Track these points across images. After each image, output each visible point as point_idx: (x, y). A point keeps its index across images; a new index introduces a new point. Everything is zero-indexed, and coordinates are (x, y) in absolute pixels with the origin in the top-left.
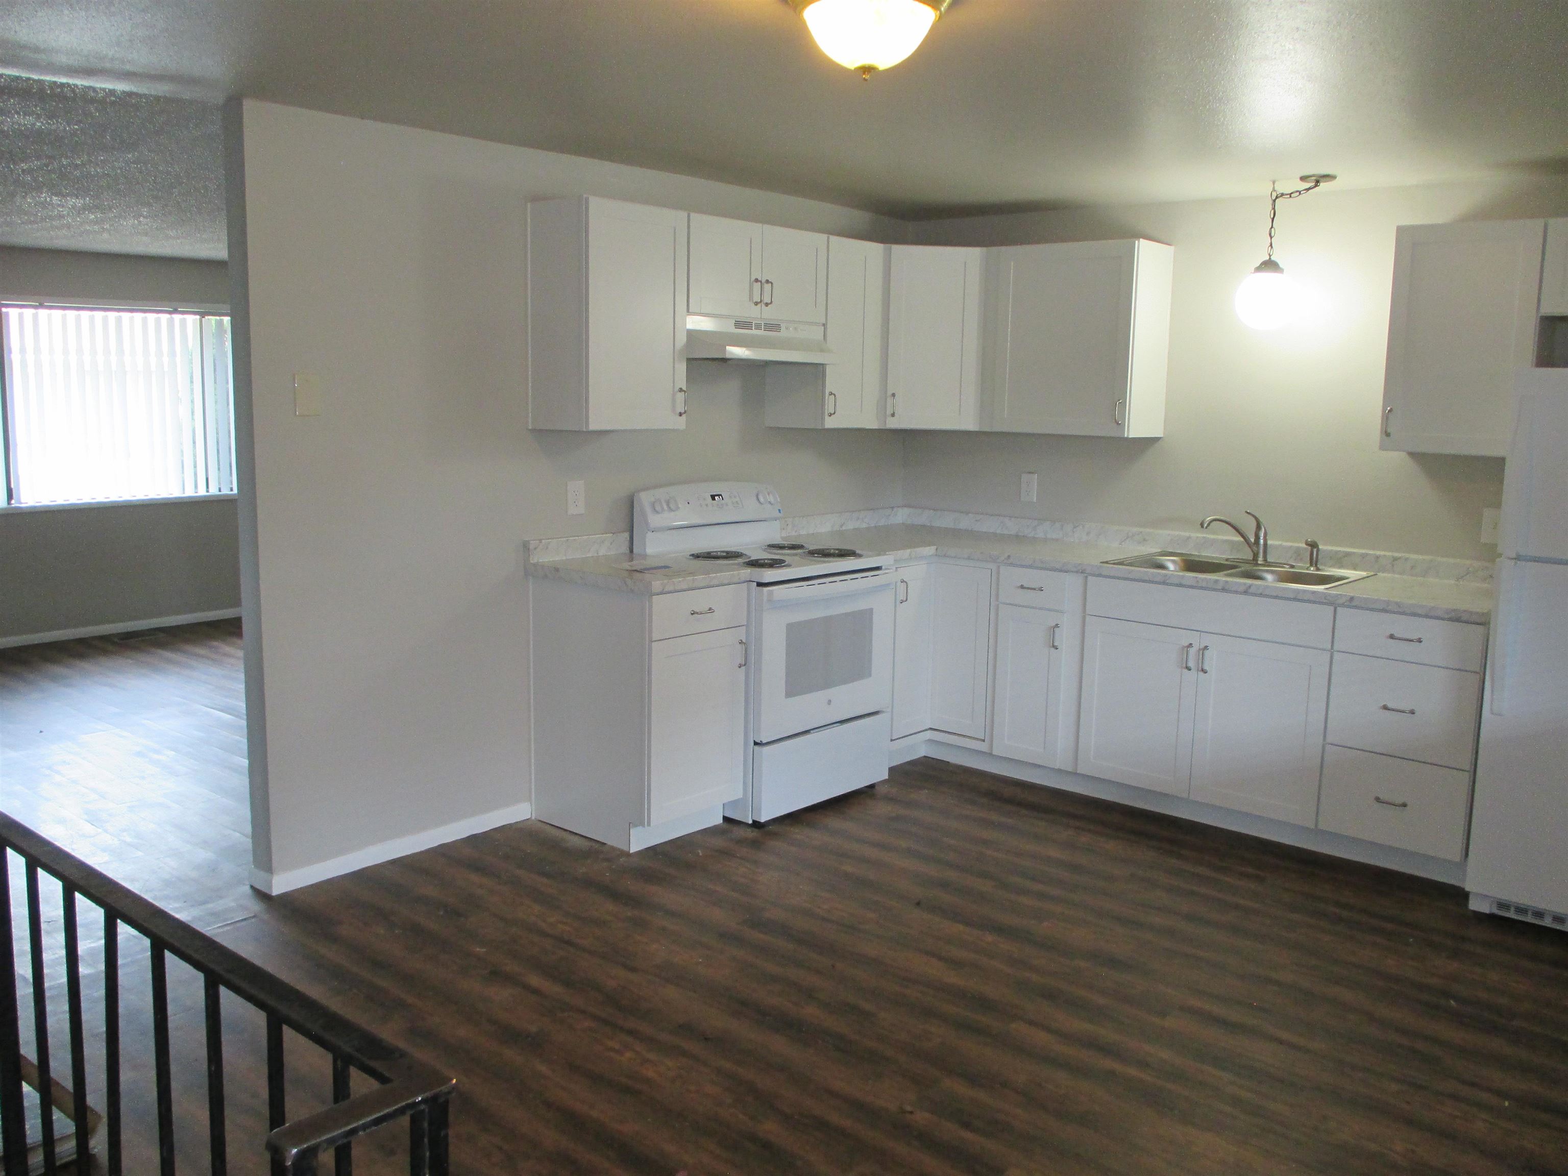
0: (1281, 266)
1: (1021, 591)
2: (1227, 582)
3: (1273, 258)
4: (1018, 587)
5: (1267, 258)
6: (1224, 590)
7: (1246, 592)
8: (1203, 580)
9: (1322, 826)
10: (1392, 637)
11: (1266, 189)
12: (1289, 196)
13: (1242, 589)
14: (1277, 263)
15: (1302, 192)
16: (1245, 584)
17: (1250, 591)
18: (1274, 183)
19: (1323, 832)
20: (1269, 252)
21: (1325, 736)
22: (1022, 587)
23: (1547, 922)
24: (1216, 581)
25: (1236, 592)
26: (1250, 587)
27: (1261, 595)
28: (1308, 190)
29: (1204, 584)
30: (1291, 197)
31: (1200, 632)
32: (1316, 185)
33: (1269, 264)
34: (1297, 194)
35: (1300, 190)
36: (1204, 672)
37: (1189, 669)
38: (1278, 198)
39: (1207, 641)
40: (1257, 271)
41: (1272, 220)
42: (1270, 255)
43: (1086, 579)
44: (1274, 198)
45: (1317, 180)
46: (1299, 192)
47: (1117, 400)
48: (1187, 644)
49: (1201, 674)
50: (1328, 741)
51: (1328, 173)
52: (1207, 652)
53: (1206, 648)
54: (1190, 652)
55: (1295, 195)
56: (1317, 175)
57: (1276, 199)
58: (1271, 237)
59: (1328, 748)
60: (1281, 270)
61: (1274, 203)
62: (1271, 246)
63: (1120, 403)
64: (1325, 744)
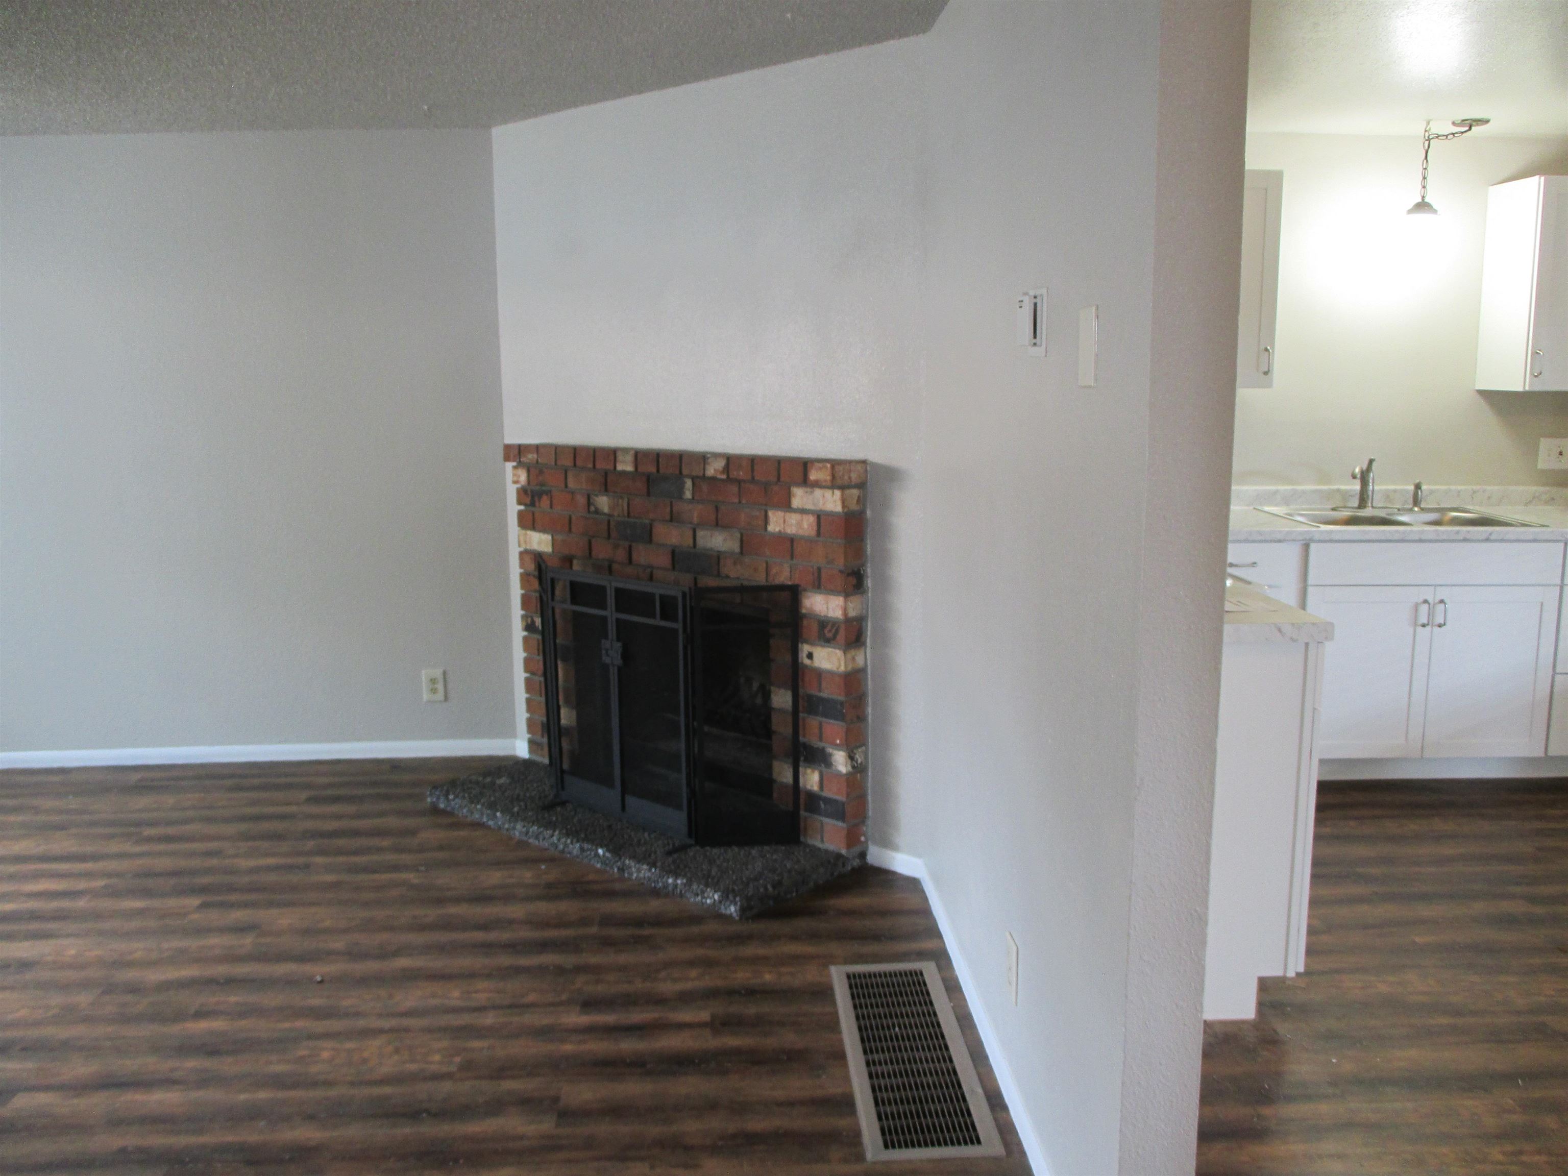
0: (1435, 207)
2: (1469, 532)
3: (1426, 200)
5: (1420, 200)
6: (1465, 540)
7: (1487, 540)
8: (1443, 532)
9: (1551, 753)
11: (1419, 129)
13: (1484, 536)
14: (1429, 203)
15: (1456, 135)
16: (1486, 532)
18: (1428, 123)
19: (1552, 758)
20: (1422, 195)
21: (1554, 666)
24: (1458, 532)
25: (1479, 541)
28: (1462, 133)
29: (1445, 537)
30: (1447, 138)
31: (1435, 586)
32: (1470, 129)
33: (1422, 206)
34: (1452, 136)
35: (1454, 132)
36: (1440, 626)
37: (1424, 626)
38: (1432, 138)
39: (1442, 593)
40: (1410, 212)
41: (1425, 161)
42: (1423, 197)
43: (1306, 547)
44: (1427, 138)
45: (1471, 124)
46: (1453, 134)
47: (1262, 347)
48: (1421, 600)
49: (1436, 629)
50: (1558, 670)
51: (1483, 119)
52: (1442, 605)
53: (1442, 601)
54: (1424, 608)
55: (1449, 137)
56: (1471, 119)
57: (1429, 140)
58: (1424, 178)
59: (1558, 678)
60: (1435, 212)
61: (1427, 143)
62: (1424, 187)
63: (1266, 350)
64: (1554, 673)
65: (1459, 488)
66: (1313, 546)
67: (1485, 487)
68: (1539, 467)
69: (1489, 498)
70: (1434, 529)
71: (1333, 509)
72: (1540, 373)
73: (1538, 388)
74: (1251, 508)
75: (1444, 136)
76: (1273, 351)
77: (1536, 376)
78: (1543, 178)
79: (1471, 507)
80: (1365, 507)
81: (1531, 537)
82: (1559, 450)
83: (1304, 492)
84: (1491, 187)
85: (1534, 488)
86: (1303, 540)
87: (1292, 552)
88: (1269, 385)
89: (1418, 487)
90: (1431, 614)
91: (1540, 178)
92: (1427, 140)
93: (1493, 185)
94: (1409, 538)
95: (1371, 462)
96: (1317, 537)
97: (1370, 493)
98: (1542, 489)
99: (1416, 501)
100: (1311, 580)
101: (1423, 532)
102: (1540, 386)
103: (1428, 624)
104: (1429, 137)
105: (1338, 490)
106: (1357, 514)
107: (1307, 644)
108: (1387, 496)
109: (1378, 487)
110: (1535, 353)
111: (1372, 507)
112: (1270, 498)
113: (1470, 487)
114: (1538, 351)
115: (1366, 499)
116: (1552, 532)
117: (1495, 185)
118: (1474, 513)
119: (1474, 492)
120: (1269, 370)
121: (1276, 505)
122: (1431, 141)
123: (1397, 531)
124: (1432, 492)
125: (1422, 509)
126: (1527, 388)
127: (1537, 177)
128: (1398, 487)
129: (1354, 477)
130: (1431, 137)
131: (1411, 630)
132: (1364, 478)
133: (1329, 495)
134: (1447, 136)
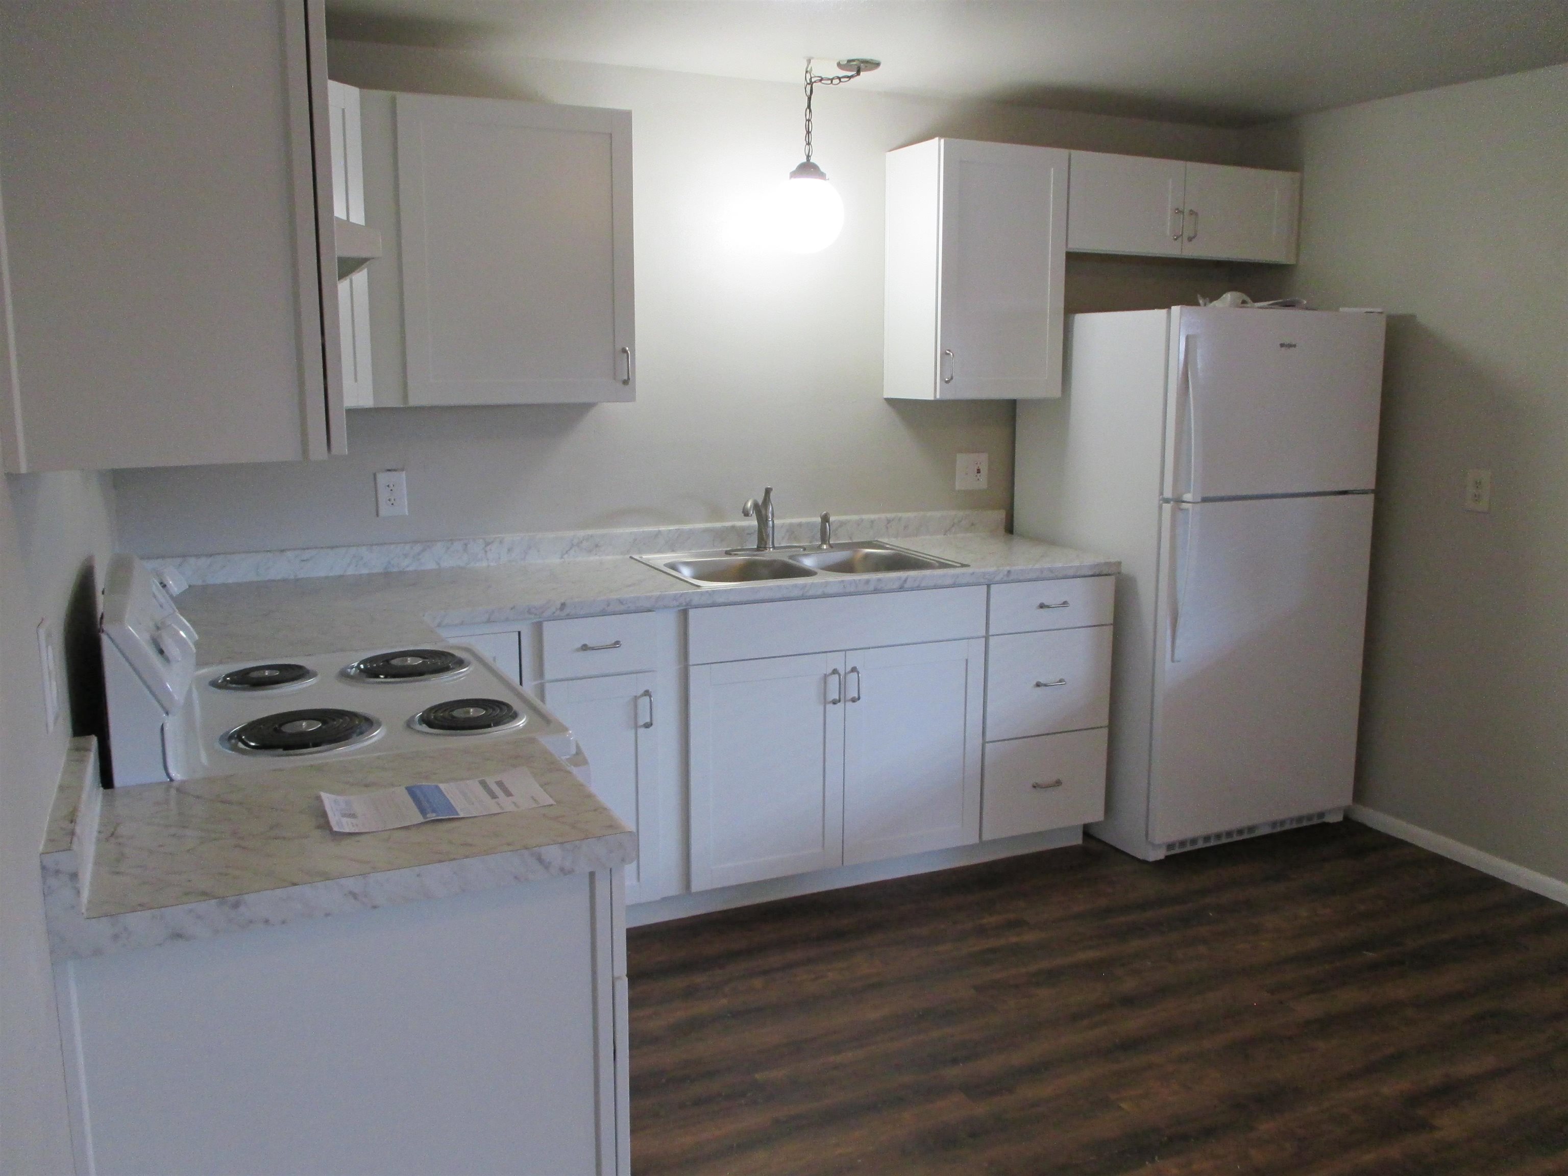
0: (822, 169)
1: (582, 654)
2: (879, 580)
3: (812, 160)
4: (578, 650)
5: (804, 160)
6: (876, 591)
7: (901, 589)
8: (851, 583)
9: (986, 836)
10: (1042, 606)
11: (798, 68)
12: (830, 82)
13: (896, 585)
14: (817, 166)
15: (842, 80)
16: (899, 578)
17: (906, 586)
18: (809, 61)
19: (988, 844)
20: (807, 153)
21: (984, 734)
22: (585, 648)
23: (1201, 845)
24: (868, 582)
25: (892, 591)
26: (905, 581)
27: (919, 588)
28: (850, 77)
29: (852, 589)
30: (832, 82)
31: (845, 651)
32: (858, 73)
33: (808, 168)
34: (838, 81)
35: (840, 76)
36: (854, 700)
37: (834, 702)
38: (815, 82)
39: (854, 659)
40: (794, 174)
41: (808, 110)
42: (808, 157)
43: (684, 614)
44: (809, 82)
45: (859, 66)
46: (839, 78)
47: (619, 347)
48: (830, 671)
49: (849, 705)
50: (988, 739)
51: (872, 60)
52: (855, 674)
53: (854, 670)
54: (834, 681)
55: (836, 81)
56: (858, 60)
57: (811, 83)
58: (808, 132)
59: (988, 747)
60: (822, 175)
61: (809, 87)
62: (809, 144)
63: (624, 351)
64: (984, 743)
65: (873, 517)
66: (692, 613)
67: (900, 515)
68: (957, 487)
69: (906, 527)
70: (840, 579)
71: (728, 553)
72: (952, 378)
73: (949, 396)
74: (628, 556)
75: (829, 79)
76: (633, 351)
77: (947, 382)
78: (942, 141)
79: (885, 540)
80: (765, 548)
81: (949, 581)
82: (976, 468)
83: (691, 532)
84: (888, 153)
85: (953, 513)
86: (678, 606)
87: (667, 623)
88: (633, 399)
89: (825, 519)
90: (842, 686)
91: (939, 140)
92: (809, 84)
93: (890, 151)
94: (811, 593)
95: (768, 491)
96: (696, 601)
97: (770, 531)
98: (961, 513)
99: (824, 538)
100: (692, 659)
101: (827, 584)
102: (951, 394)
103: (839, 701)
104: (811, 81)
105: (733, 527)
106: (757, 558)
107: (592, 875)
108: (792, 531)
109: (780, 521)
110: (944, 354)
111: (774, 547)
112: (652, 543)
113: (883, 516)
114: (948, 352)
115: (765, 538)
116: (973, 573)
117: (893, 150)
118: (887, 549)
119: (889, 521)
120: (629, 378)
121: (660, 552)
122: (814, 84)
123: (795, 586)
124: (842, 524)
125: (831, 546)
126: (938, 397)
127: (937, 139)
128: (804, 520)
129: (746, 514)
130: (813, 80)
131: (822, 708)
132: (761, 511)
133: (720, 535)
134: (832, 80)
